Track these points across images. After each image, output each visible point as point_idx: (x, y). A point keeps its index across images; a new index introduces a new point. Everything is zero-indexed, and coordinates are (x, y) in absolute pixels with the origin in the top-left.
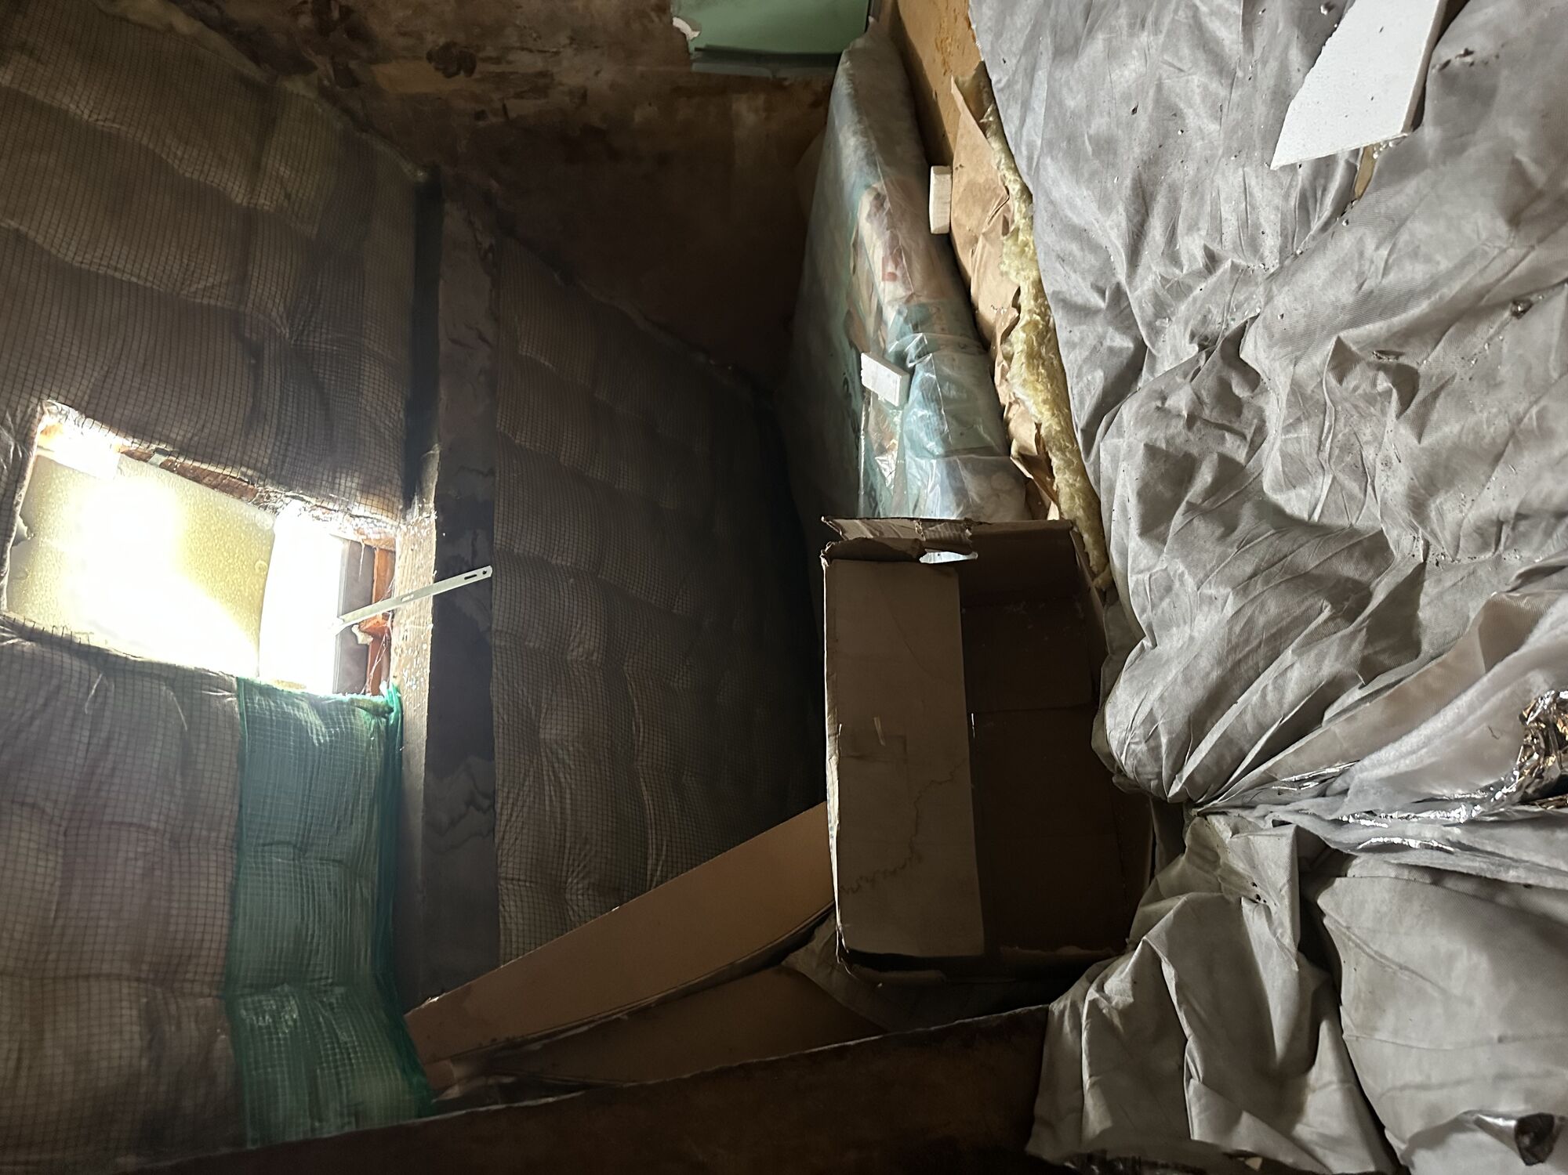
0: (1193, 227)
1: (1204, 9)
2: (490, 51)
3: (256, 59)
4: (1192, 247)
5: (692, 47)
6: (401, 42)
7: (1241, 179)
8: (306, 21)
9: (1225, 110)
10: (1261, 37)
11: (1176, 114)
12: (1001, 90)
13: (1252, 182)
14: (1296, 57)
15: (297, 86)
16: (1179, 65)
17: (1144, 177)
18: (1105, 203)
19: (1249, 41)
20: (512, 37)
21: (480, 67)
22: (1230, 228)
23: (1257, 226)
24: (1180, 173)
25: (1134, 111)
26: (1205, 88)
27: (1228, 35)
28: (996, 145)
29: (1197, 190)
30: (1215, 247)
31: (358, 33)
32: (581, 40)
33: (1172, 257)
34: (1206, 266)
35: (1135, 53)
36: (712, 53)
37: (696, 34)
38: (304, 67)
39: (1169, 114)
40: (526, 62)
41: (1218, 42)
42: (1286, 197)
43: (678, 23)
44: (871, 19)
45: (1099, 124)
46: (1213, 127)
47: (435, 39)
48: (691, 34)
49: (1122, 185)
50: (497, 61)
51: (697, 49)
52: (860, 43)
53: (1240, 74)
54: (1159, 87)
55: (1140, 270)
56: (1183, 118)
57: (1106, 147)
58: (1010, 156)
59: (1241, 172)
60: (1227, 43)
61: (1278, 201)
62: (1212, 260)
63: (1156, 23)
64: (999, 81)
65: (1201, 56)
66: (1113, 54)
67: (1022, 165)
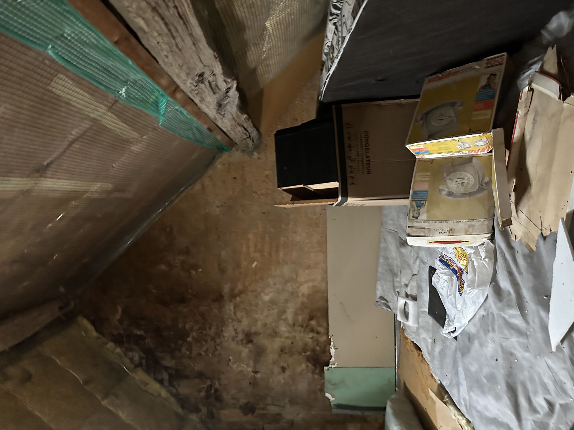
0: (536, 393)
1: (506, 317)
2: (261, 406)
3: (183, 407)
4: (540, 402)
5: (332, 404)
6: (232, 401)
7: (545, 363)
8: (203, 394)
9: (529, 347)
10: (530, 318)
11: (512, 354)
12: (448, 386)
13: (550, 362)
14: (543, 314)
15: (194, 417)
16: (506, 337)
17: (509, 381)
18: (498, 398)
19: (527, 322)
20: (269, 401)
21: (258, 412)
22: (551, 386)
23: (560, 381)
24: (523, 376)
25: (497, 360)
26: (518, 342)
27: (518, 321)
28: (452, 408)
29: (532, 380)
30: (548, 397)
31: (219, 399)
32: (293, 402)
33: (534, 410)
34: (550, 409)
35: (489, 341)
36: (339, 406)
37: (334, 399)
38: (197, 410)
39: (509, 355)
40: (273, 410)
41: (516, 325)
42: (565, 362)
43: (327, 395)
44: (397, 389)
45: (486, 370)
46: (527, 355)
47: (243, 401)
48: (332, 399)
49: (502, 387)
50: (263, 409)
51: (334, 405)
52: (393, 396)
53: (528, 333)
54: (502, 347)
55: (524, 422)
56: (515, 355)
57: (492, 378)
58: (458, 410)
59: (543, 360)
60: (519, 325)
61: (563, 365)
62: (551, 405)
63: (493, 329)
64: (446, 383)
65: (512, 332)
66: (481, 345)
67: (463, 410)
